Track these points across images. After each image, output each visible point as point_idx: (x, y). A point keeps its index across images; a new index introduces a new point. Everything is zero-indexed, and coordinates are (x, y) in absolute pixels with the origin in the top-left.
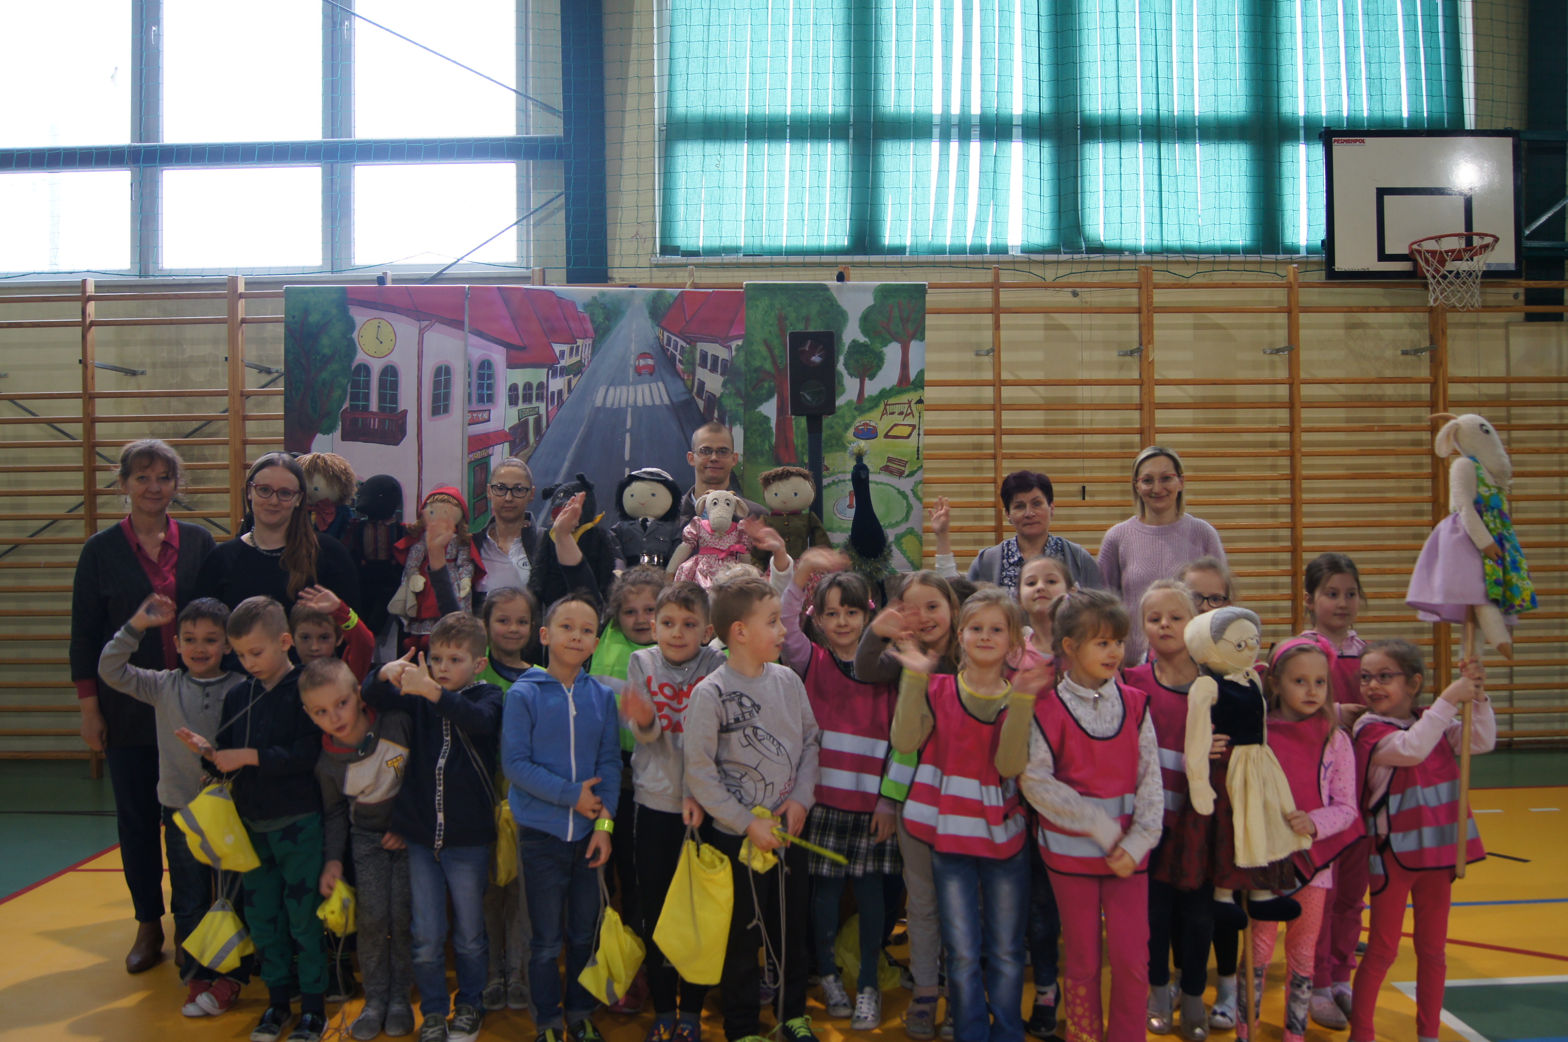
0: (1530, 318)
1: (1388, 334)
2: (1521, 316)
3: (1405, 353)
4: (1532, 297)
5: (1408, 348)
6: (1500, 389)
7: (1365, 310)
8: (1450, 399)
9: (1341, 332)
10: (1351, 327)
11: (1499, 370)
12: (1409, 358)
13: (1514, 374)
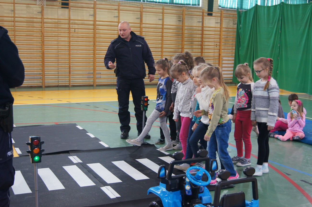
0: (62, 7)
1: (35, 9)
2: (61, 7)
3: (38, 13)
4: (63, 4)
5: (39, 12)
6: (57, 21)
7: (31, 4)
8: (44, 22)
9: (25, 8)
10: (27, 7)
11: (56, 17)
12: (39, 14)
13: (59, 18)
